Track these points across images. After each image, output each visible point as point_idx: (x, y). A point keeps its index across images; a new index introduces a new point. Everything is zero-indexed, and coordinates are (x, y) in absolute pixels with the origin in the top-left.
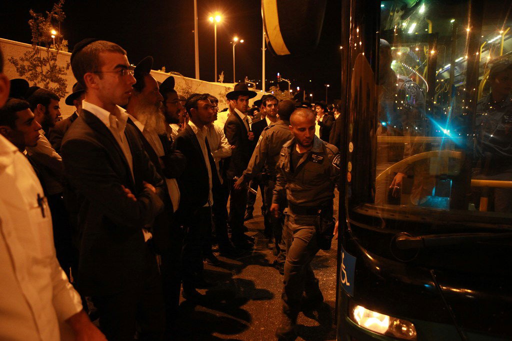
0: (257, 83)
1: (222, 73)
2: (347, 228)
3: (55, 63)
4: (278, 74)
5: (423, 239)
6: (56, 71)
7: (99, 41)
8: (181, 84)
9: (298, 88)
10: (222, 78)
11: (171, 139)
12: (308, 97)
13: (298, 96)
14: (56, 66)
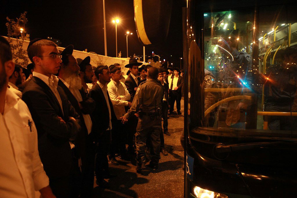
0: (141, 58)
1: (120, 52)
2: (188, 141)
3: (21, 48)
4: (153, 52)
5: (231, 146)
6: (22, 52)
7: (42, 40)
8: (96, 59)
9: (164, 60)
10: (120, 55)
11: (87, 92)
12: (170, 65)
13: (164, 65)
14: (22, 50)
